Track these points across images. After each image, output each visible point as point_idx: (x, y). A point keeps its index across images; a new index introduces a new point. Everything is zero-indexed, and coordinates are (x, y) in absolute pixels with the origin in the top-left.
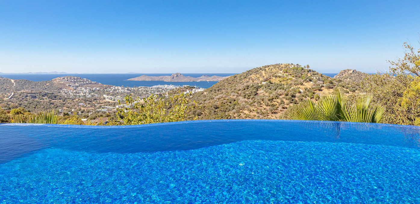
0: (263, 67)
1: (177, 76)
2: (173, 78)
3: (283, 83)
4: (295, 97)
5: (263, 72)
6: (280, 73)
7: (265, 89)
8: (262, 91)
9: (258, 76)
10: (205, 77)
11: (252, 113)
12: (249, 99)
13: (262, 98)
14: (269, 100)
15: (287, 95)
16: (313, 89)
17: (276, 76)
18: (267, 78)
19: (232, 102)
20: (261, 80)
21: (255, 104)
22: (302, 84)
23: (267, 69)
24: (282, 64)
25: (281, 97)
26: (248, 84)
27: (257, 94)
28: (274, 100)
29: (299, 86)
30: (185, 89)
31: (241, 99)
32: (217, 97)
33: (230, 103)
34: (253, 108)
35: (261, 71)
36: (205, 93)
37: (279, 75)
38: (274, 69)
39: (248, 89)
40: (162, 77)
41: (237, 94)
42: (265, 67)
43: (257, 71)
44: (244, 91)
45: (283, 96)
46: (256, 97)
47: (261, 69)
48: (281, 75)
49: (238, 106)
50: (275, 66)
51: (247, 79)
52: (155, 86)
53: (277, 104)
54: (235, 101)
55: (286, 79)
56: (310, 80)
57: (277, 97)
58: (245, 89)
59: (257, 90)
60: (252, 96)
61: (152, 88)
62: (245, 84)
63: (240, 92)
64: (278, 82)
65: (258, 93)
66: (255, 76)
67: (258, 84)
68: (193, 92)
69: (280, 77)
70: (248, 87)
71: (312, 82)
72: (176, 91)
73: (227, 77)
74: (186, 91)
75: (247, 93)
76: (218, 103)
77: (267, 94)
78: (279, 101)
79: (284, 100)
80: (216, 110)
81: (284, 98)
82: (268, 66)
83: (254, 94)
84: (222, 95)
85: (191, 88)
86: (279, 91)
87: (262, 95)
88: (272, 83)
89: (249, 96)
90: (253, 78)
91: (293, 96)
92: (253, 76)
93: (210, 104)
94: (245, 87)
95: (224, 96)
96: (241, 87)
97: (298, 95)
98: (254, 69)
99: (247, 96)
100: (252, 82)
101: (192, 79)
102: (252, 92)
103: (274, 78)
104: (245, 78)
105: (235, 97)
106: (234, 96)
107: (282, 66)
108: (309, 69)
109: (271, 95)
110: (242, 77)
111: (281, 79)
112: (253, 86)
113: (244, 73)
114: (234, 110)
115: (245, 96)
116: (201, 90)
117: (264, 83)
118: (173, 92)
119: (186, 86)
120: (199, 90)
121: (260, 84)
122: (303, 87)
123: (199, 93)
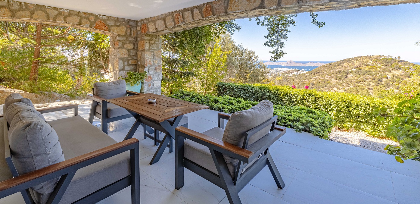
0: (355, 57)
1: (291, 62)
2: (288, 64)
3: (371, 70)
4: (382, 81)
5: (355, 62)
6: (370, 62)
7: (354, 74)
8: (352, 75)
9: (350, 64)
10: (311, 63)
11: (340, 90)
12: (340, 80)
13: (350, 80)
14: (356, 82)
15: (374, 79)
16: (401, 75)
17: (366, 65)
18: (357, 66)
19: (326, 82)
20: (352, 67)
21: (344, 84)
22: (390, 72)
23: (358, 59)
24: (373, 56)
25: (368, 80)
26: (340, 70)
27: (346, 77)
28: (361, 82)
29: (388, 73)
30: (293, 71)
31: (333, 80)
32: (315, 78)
33: (324, 82)
34: (342, 87)
35: (353, 60)
36: (307, 75)
37: (369, 64)
38: (365, 59)
39: (339, 73)
40: (280, 63)
41: (330, 76)
42: (357, 57)
43: (349, 60)
44: (336, 75)
45: (370, 80)
46: (346, 79)
47: (353, 59)
48: (370, 64)
49: (330, 85)
50: (366, 57)
51: (341, 66)
52: (275, 69)
53: (364, 86)
54: (328, 81)
55: (375, 67)
56: (400, 69)
57: (364, 81)
58: (337, 74)
59: (348, 75)
60: (342, 79)
61: (273, 70)
62: (338, 70)
63: (332, 75)
64: (367, 69)
65: (348, 77)
66: (347, 64)
67: (349, 70)
68: (299, 74)
69: (369, 65)
70: (339, 72)
71: (401, 71)
72: (287, 72)
73: (324, 64)
74: (294, 72)
75: (339, 76)
76: (315, 82)
77: (356, 78)
78: (366, 83)
79: (371, 83)
80: (313, 86)
81: (371, 81)
82: (360, 57)
83: (344, 77)
84: (319, 76)
85: (298, 71)
86: (367, 76)
87: (351, 78)
88: (361, 70)
89: (340, 78)
90: (346, 65)
91: (379, 81)
92: (346, 64)
93: (309, 82)
94: (337, 72)
95: (319, 78)
96: (334, 71)
97: (384, 79)
98: (347, 59)
99: (338, 78)
100: (344, 68)
101: (301, 65)
102: (343, 76)
103: (364, 66)
104: (339, 65)
105: (328, 79)
106: (327, 77)
107: (372, 57)
108: (400, 59)
109: (359, 79)
110: (336, 65)
111: (369, 67)
112: (344, 71)
113: (338, 62)
114: (326, 88)
115: (337, 78)
116: (305, 72)
117: (353, 70)
118: (285, 73)
119: (294, 69)
120: (303, 72)
121: (350, 70)
122: (392, 74)
123: (302, 74)
